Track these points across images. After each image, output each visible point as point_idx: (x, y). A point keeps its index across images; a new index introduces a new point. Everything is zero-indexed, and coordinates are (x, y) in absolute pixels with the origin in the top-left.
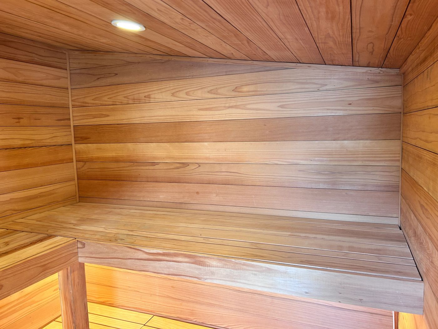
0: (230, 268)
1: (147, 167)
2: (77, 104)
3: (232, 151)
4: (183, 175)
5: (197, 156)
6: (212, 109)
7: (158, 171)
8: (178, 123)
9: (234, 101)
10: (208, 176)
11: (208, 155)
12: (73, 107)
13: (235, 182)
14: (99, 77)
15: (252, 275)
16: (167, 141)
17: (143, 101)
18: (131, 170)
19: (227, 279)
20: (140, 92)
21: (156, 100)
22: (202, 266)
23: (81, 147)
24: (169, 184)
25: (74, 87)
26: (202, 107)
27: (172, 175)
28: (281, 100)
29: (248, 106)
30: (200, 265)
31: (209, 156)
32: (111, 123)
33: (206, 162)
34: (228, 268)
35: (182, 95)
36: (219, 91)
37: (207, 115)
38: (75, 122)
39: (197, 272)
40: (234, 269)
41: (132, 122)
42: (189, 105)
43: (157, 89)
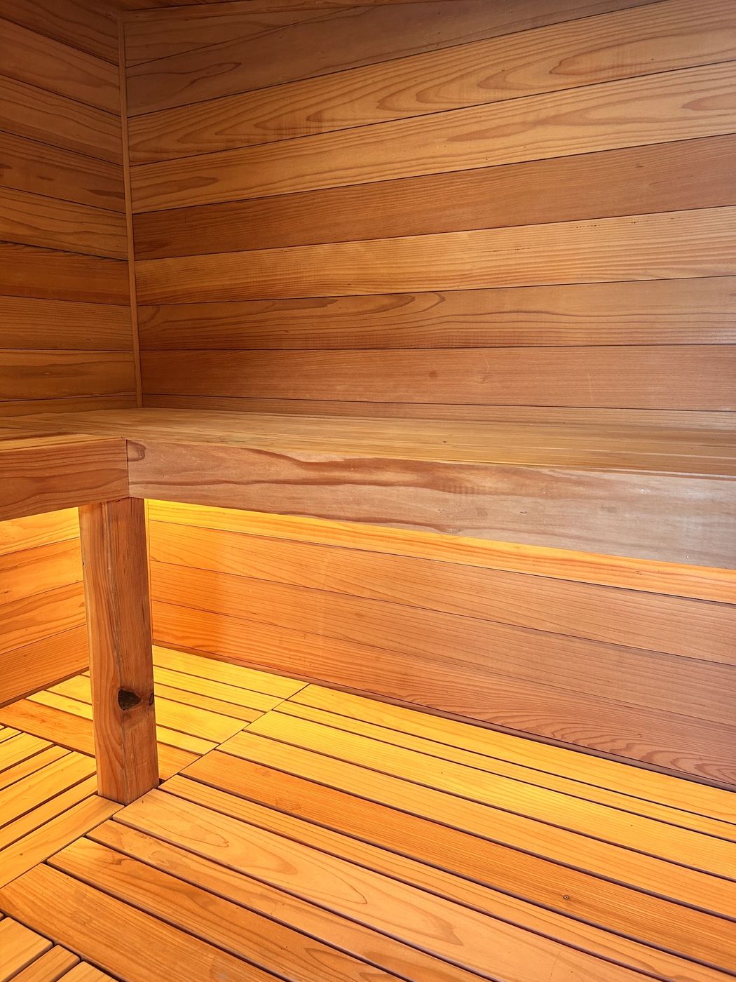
0: (532, 495)
1: (307, 312)
2: (142, 155)
3: (537, 249)
4: (396, 326)
5: (437, 272)
6: (488, 135)
7: (332, 319)
8: (391, 183)
9: (552, 104)
10: (465, 325)
11: (468, 267)
12: (132, 164)
13: (539, 338)
14: (196, 78)
15: (600, 513)
16: (361, 237)
17: (302, 130)
18: (266, 321)
19: (524, 527)
20: (298, 106)
21: (335, 124)
22: (450, 492)
23: (149, 267)
24: (360, 353)
25: (133, 112)
26: (458, 131)
27: (368, 329)
28: (694, 87)
29: (595, 115)
30: (447, 489)
31: (472, 270)
32: (221, 200)
33: (461, 288)
34: (527, 495)
35: (407, 102)
36: (511, 79)
37: (471, 153)
38: (136, 204)
39: (436, 510)
40: (546, 497)
41: (273, 193)
42: (425, 130)
43: (340, 92)
